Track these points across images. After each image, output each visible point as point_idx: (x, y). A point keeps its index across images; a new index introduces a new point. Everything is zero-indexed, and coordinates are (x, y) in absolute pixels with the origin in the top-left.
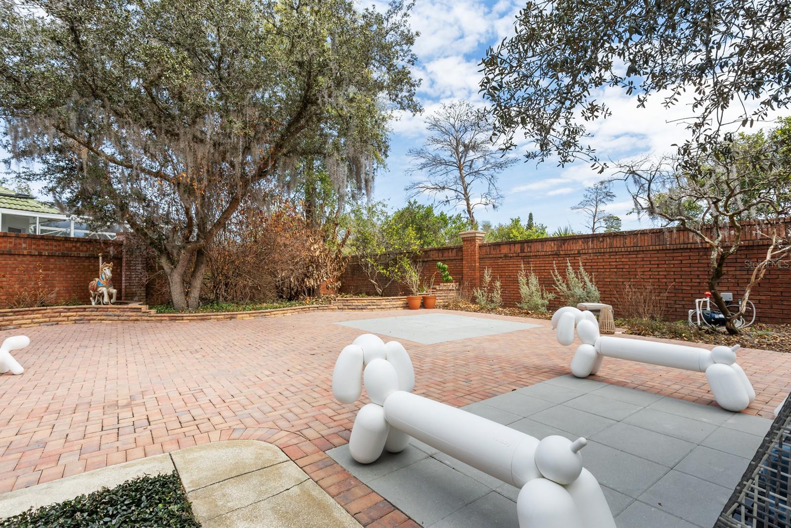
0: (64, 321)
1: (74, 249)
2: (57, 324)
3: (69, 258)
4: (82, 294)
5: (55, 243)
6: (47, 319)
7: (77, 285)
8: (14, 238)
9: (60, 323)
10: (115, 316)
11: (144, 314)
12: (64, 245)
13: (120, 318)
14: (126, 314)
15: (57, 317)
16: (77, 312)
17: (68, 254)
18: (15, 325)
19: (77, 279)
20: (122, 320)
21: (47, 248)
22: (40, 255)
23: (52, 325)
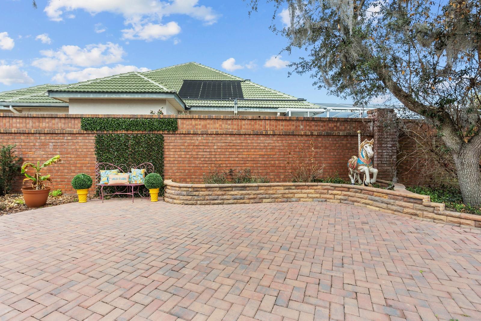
0: (331, 199)
1: (335, 128)
2: (326, 201)
3: (332, 137)
4: (342, 170)
5: (322, 124)
6: (318, 195)
7: (338, 162)
8: (295, 121)
9: (328, 200)
10: (382, 202)
11: (427, 208)
12: (328, 125)
13: (389, 206)
14: (397, 202)
15: (325, 194)
16: (342, 191)
17: (331, 133)
18: (296, 198)
19: (337, 156)
20: (392, 210)
21: (316, 128)
22: (312, 135)
23: (322, 201)
